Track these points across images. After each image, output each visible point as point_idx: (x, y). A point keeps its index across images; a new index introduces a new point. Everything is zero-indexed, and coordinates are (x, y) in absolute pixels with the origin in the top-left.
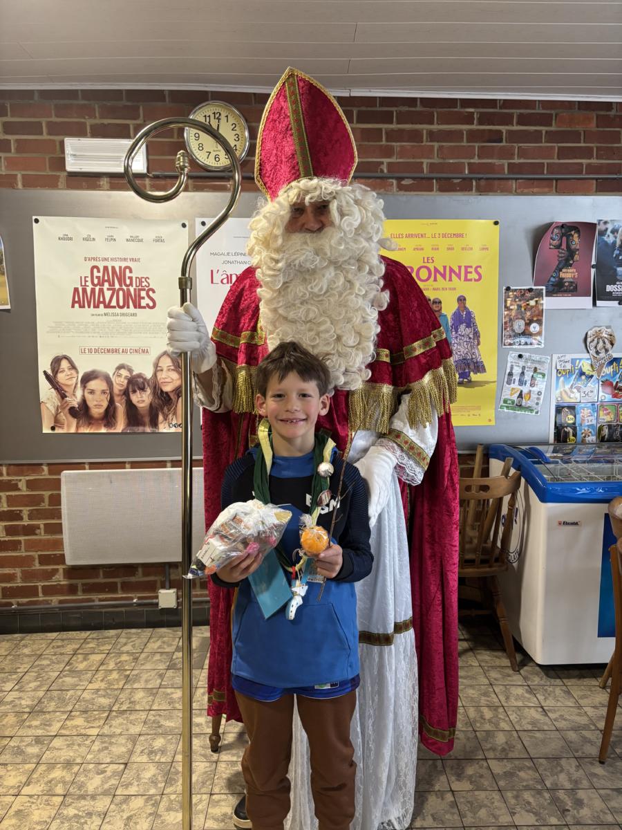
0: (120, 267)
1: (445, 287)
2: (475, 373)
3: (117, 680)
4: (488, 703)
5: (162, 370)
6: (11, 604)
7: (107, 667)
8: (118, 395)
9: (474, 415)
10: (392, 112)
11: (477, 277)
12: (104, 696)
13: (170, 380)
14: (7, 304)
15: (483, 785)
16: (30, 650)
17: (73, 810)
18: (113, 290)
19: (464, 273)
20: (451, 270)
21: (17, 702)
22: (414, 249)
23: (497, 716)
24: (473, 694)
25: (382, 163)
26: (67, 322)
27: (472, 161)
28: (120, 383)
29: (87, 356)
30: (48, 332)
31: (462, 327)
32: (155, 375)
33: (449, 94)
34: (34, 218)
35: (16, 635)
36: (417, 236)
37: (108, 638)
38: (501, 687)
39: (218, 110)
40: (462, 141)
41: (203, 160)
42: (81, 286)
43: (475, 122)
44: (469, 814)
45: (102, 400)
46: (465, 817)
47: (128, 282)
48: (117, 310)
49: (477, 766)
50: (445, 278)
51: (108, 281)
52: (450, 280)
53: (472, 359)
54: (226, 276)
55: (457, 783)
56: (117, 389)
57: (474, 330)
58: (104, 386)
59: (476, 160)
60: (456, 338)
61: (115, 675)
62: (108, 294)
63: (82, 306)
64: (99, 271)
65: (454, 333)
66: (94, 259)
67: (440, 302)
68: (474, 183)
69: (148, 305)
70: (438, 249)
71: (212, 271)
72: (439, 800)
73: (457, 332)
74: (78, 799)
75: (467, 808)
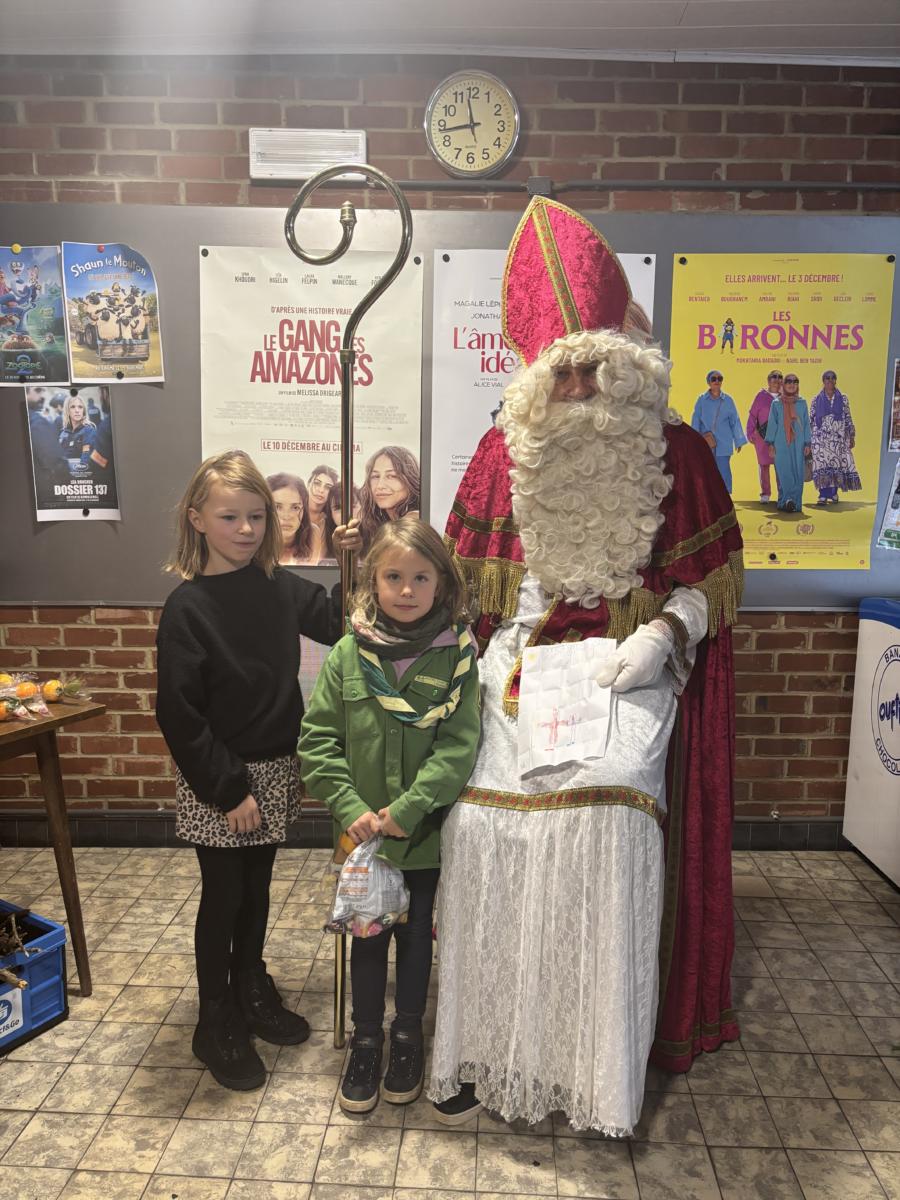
0: (323, 323)
1: (806, 357)
2: (845, 490)
3: (315, 917)
4: (869, 978)
5: (378, 477)
6: (158, 807)
7: (299, 899)
8: (316, 512)
9: (838, 553)
10: (738, 86)
11: (855, 343)
12: (302, 939)
13: (391, 490)
14: (160, 375)
15: (882, 1093)
16: (186, 870)
17: (286, 1093)
18: (312, 357)
19: (836, 337)
20: (817, 332)
21: (181, 940)
22: (761, 299)
23: (885, 997)
24: (844, 964)
25: (719, 165)
26: (243, 403)
27: (858, 162)
28: (318, 493)
29: (272, 453)
30: (216, 417)
31: (828, 419)
32: (368, 483)
33: (828, 59)
34: (202, 248)
35: (163, 850)
36: (765, 279)
37: (291, 859)
38: (885, 956)
39: (473, 83)
40: (844, 132)
41: (449, 162)
42: (266, 348)
43: (865, 102)
44: (867, 1133)
45: (292, 519)
46: (863, 1136)
47: (333, 344)
48: (317, 387)
49: (867, 1066)
50: (806, 345)
51: (304, 342)
52: (814, 346)
53: (841, 467)
54: (475, 337)
55: (842, 1088)
56: (314, 502)
57: (847, 424)
58: (295, 498)
59: (864, 162)
60: (819, 436)
61: (310, 912)
62: (303, 362)
63: (266, 380)
64: (291, 328)
65: (815, 428)
66: (286, 310)
67: (797, 381)
68: (860, 197)
69: (361, 379)
70: (797, 299)
71: (456, 330)
72: (820, 1111)
73: (819, 426)
74: (290, 1078)
75: (862, 1125)
